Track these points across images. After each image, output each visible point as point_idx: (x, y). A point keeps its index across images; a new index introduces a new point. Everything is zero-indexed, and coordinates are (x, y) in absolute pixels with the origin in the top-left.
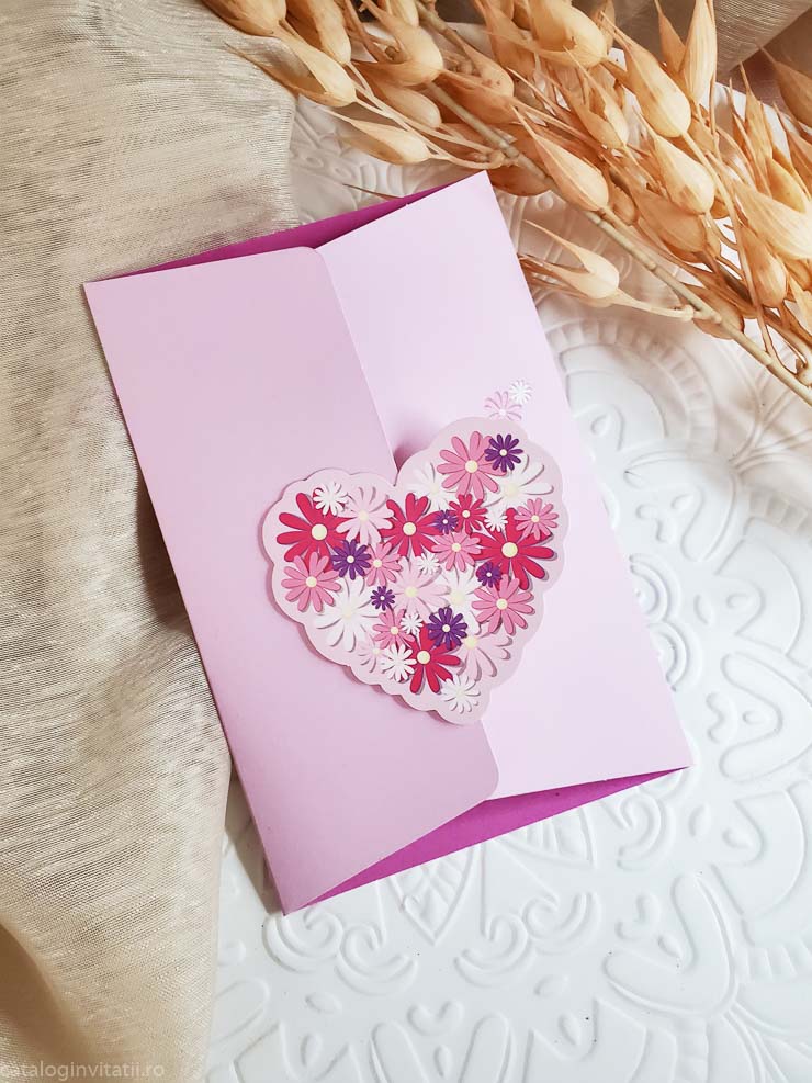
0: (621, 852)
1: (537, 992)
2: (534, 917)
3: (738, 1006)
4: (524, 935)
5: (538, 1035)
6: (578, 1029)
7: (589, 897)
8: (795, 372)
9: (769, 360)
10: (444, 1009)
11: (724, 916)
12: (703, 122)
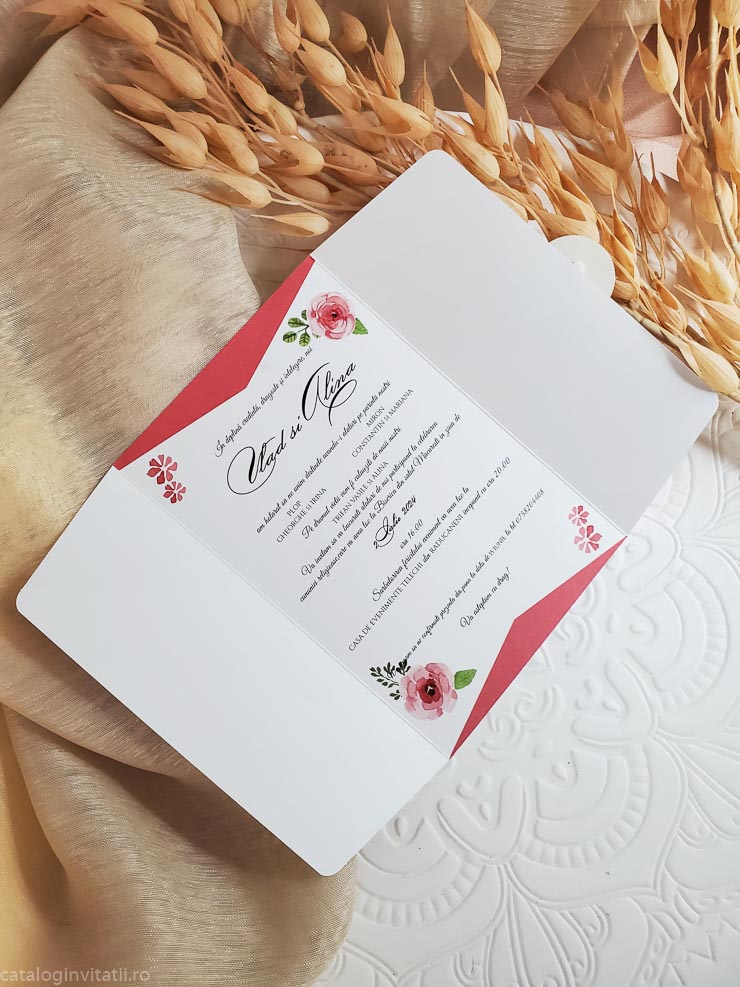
0: (567, 656)
1: (534, 755)
2: (521, 711)
3: (661, 731)
4: (518, 723)
5: (540, 781)
6: (565, 770)
7: (554, 689)
10: (478, 782)
11: (640, 677)
12: (508, 159)
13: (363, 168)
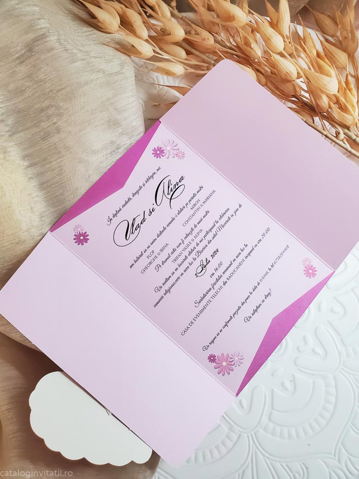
1: (272, 375)
3: (344, 368)
5: (275, 390)
6: (288, 385)
8: (335, 136)
9: (325, 133)
11: (334, 338)
12: (288, 42)
13: (206, 39)
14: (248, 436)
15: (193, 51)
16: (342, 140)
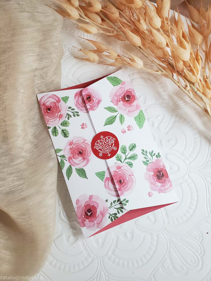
3: (164, 230)
5: (120, 236)
6: (129, 235)
8: (185, 87)
9: (178, 84)
12: (166, 23)
13: (114, 13)
14: (98, 261)
15: (106, 19)
16: (188, 91)
